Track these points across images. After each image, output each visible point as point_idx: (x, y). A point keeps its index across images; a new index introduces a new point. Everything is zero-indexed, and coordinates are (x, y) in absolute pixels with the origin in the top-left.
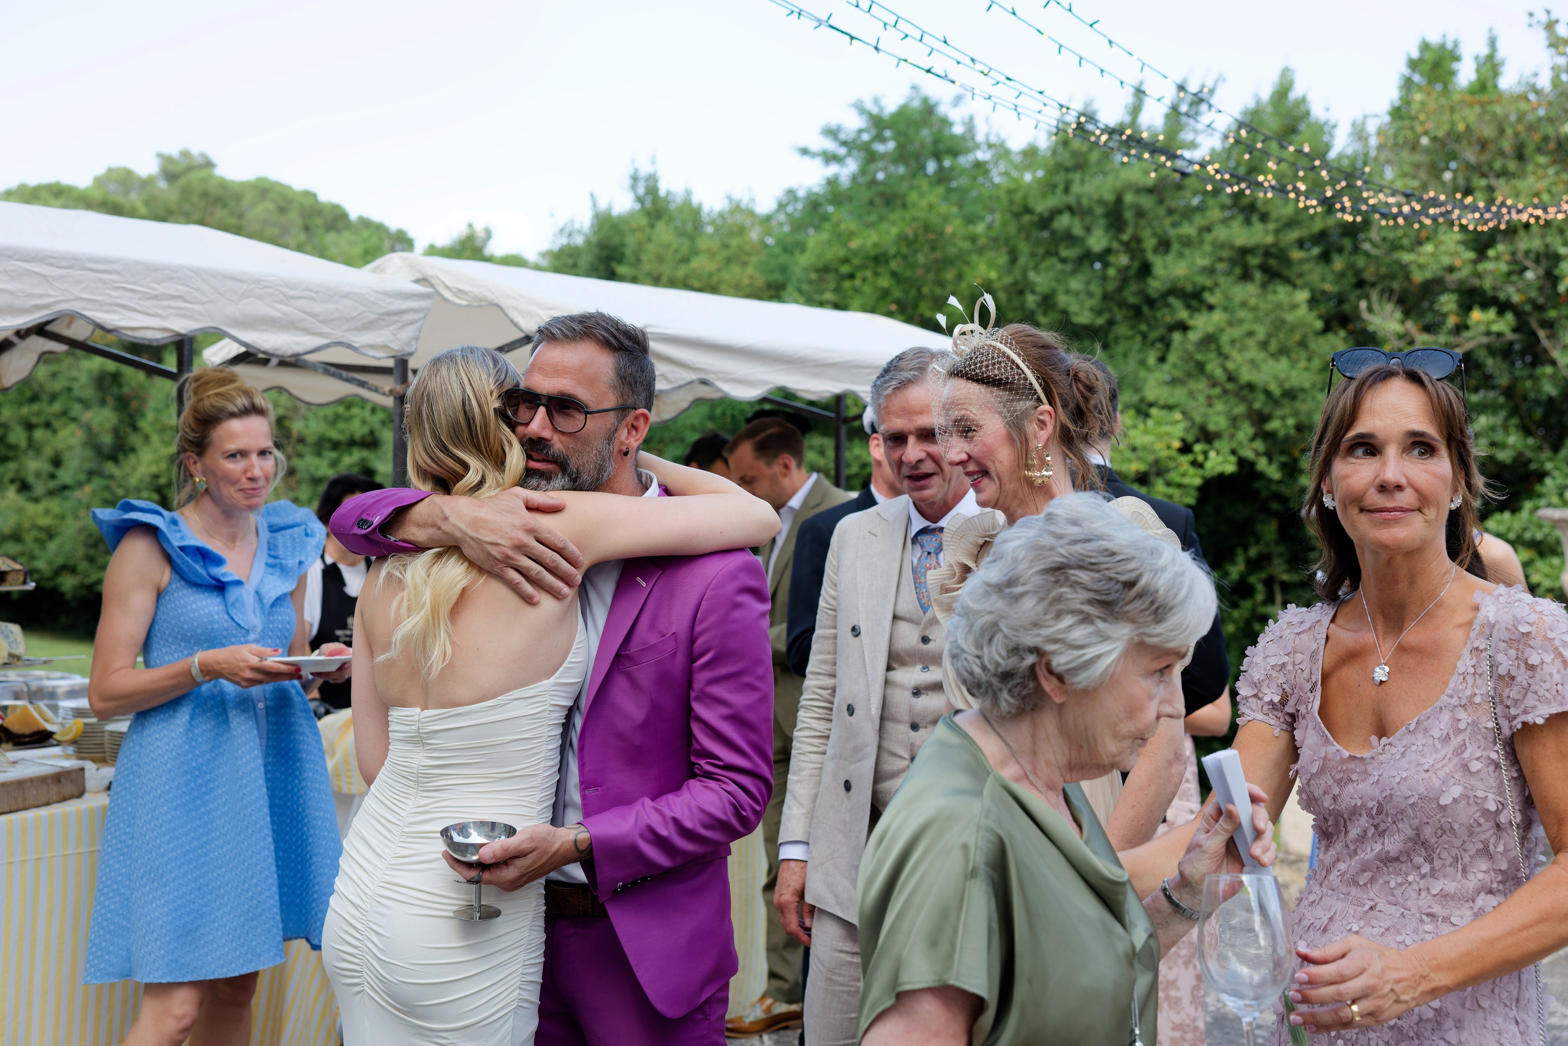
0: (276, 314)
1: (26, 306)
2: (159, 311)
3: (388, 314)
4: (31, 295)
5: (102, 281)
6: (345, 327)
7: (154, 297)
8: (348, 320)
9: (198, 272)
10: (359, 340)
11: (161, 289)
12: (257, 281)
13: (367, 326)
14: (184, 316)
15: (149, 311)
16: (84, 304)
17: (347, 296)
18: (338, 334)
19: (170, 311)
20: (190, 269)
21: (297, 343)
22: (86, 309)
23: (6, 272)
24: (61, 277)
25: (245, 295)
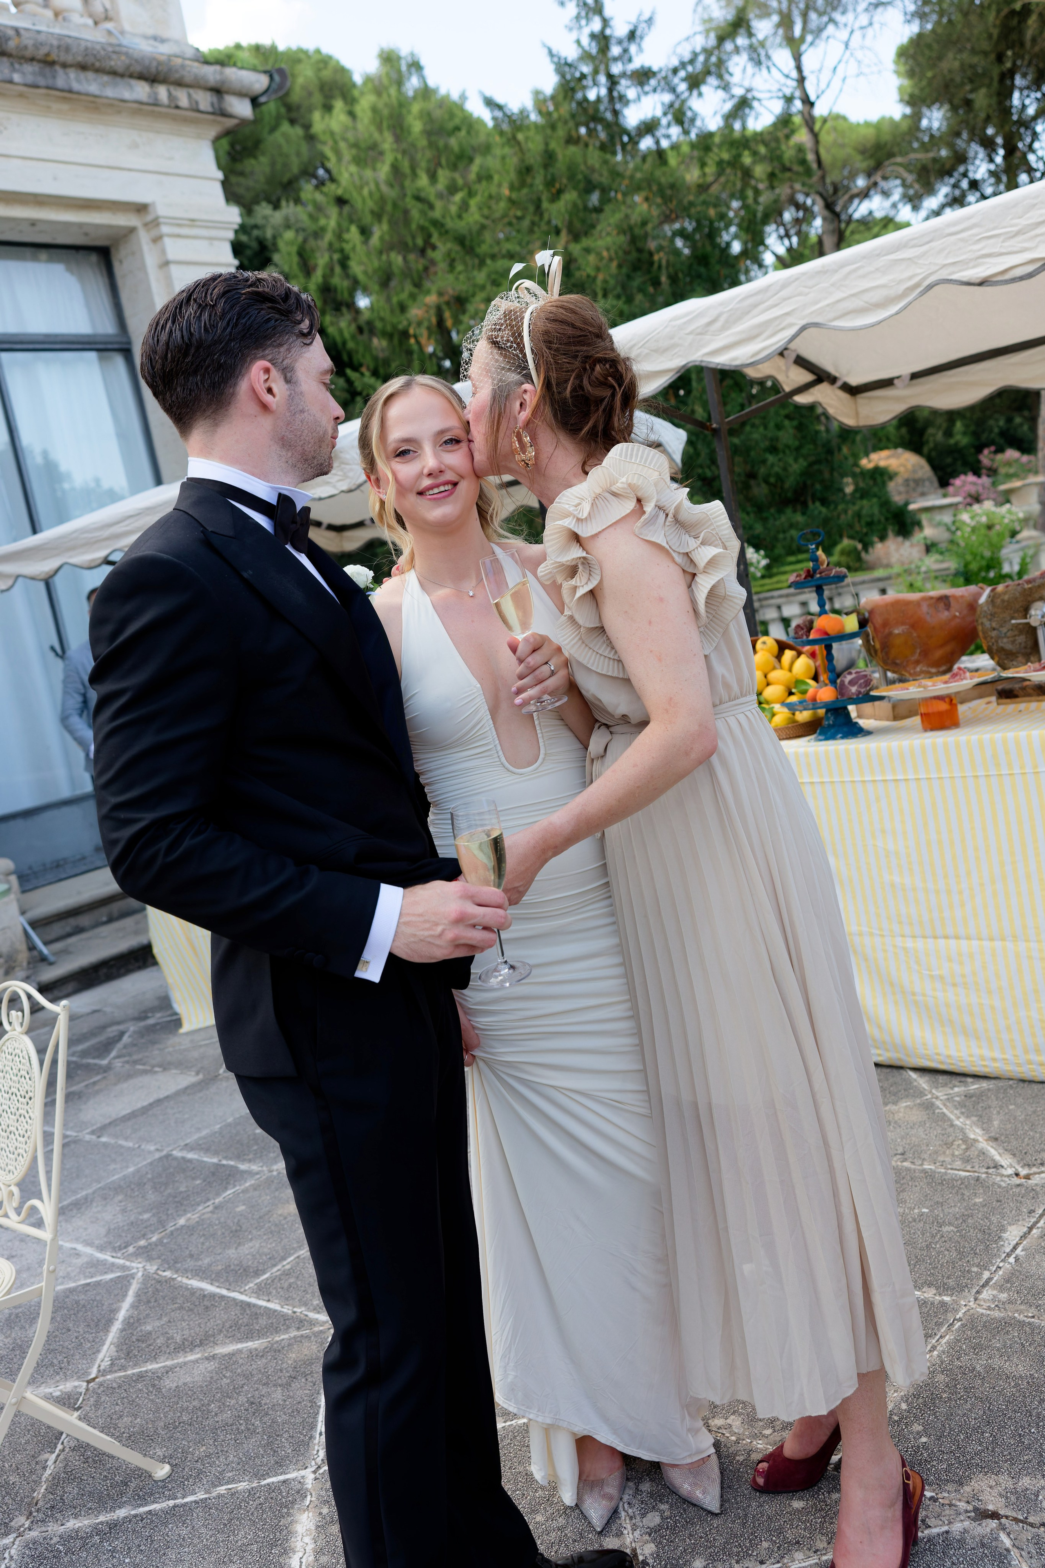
1: (900, 292)
2: (1026, 245)
4: (900, 282)
5: (962, 240)
15: (1015, 249)
16: (951, 269)
19: (1038, 239)
22: (954, 273)
23: (877, 269)
24: (924, 254)
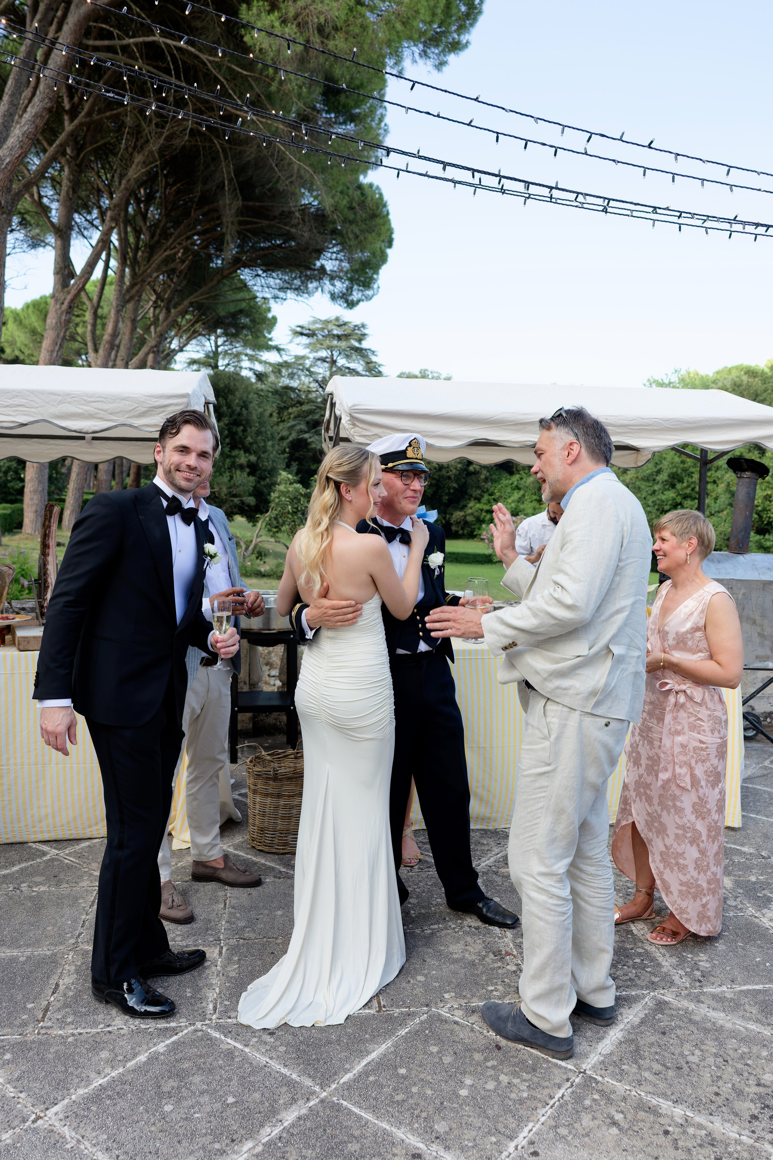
0: (80, 411)
3: (155, 407)
6: (127, 416)
7: (7, 406)
8: (127, 412)
9: (32, 392)
10: (137, 422)
11: (11, 402)
12: (68, 395)
13: (143, 415)
14: (26, 415)
17: (124, 399)
18: (122, 420)
20: (28, 391)
21: (95, 426)
25: (61, 402)
